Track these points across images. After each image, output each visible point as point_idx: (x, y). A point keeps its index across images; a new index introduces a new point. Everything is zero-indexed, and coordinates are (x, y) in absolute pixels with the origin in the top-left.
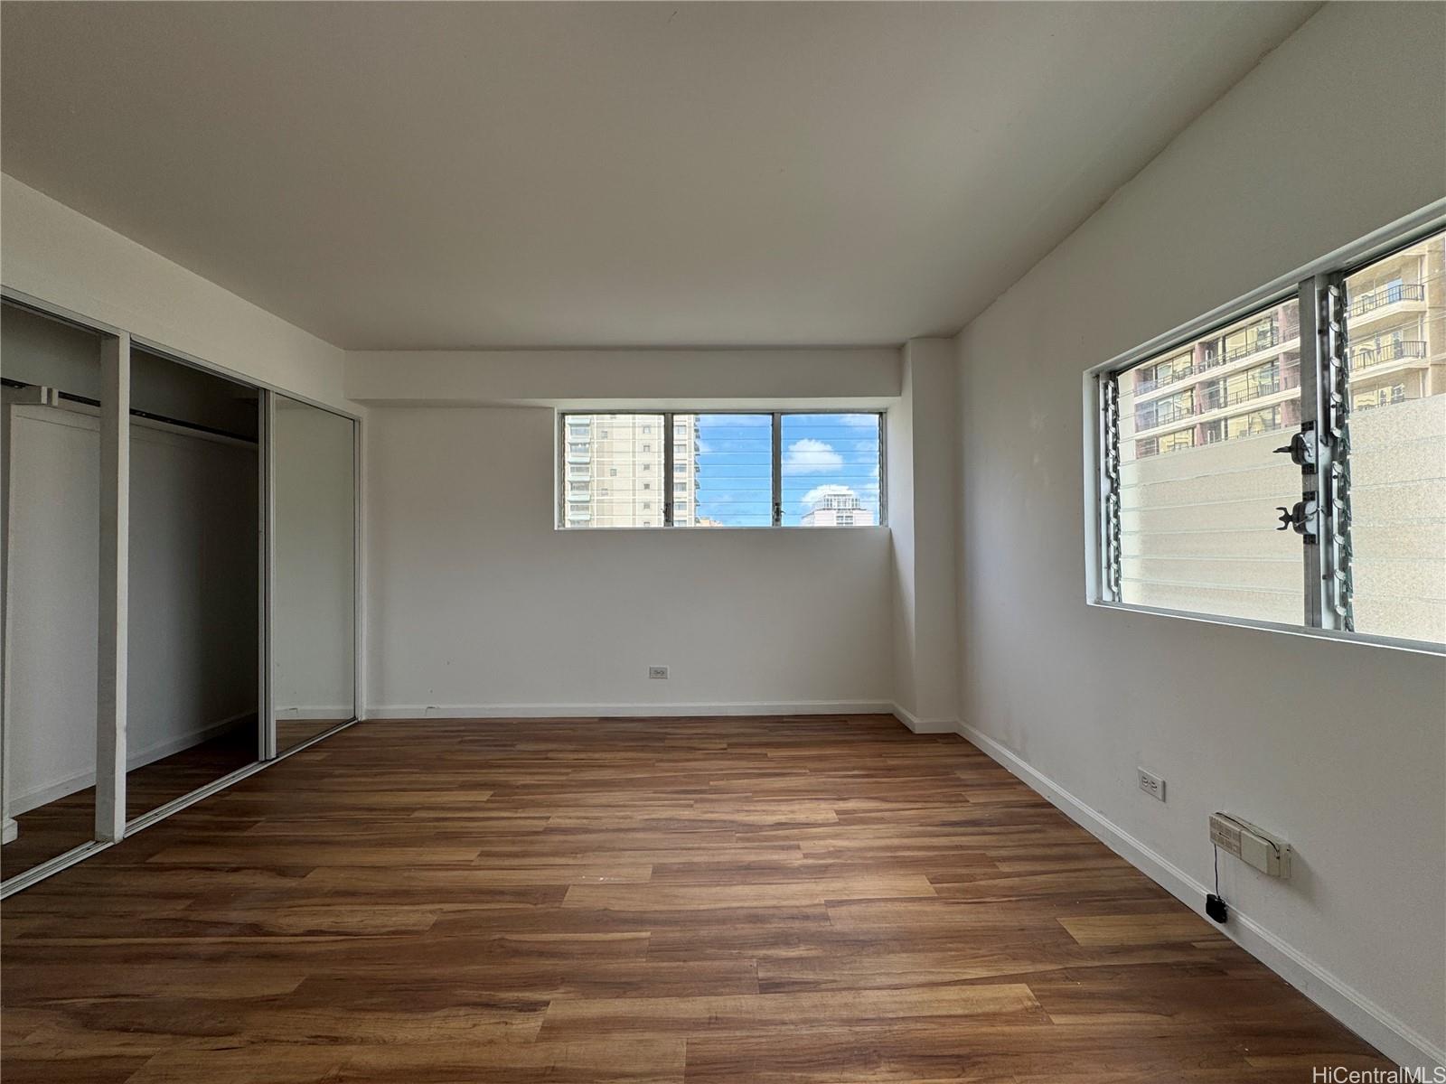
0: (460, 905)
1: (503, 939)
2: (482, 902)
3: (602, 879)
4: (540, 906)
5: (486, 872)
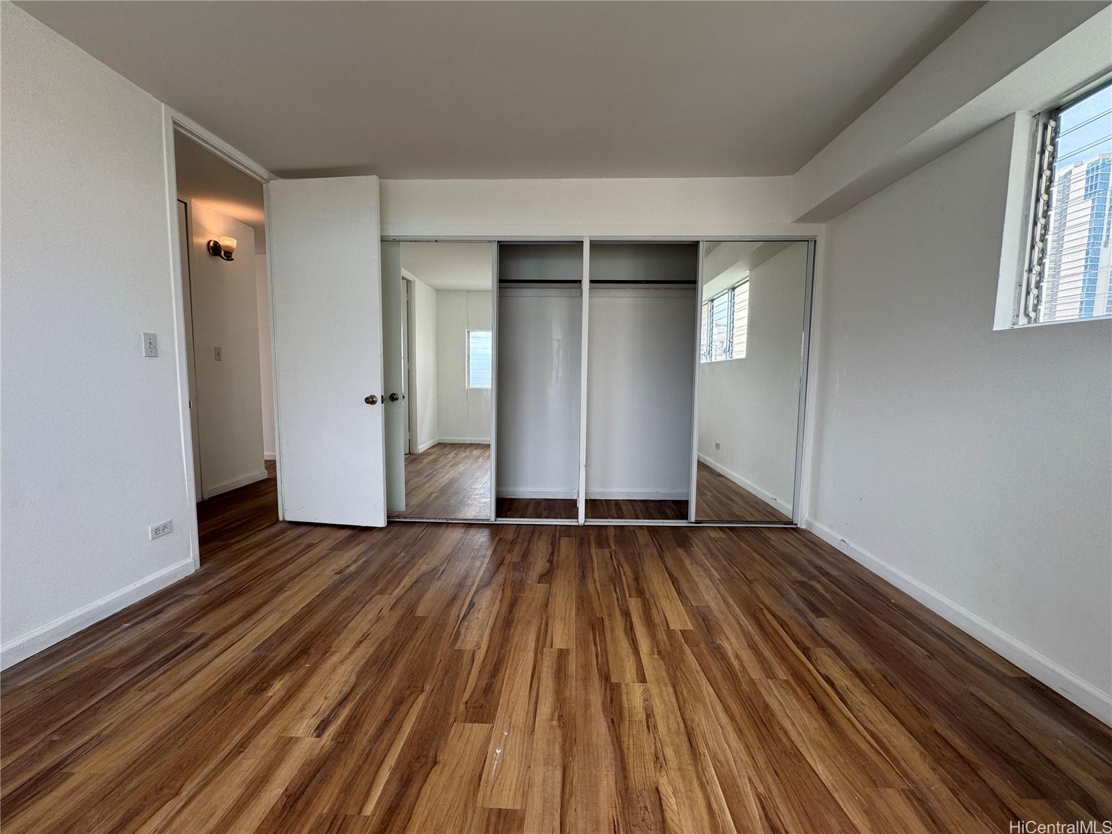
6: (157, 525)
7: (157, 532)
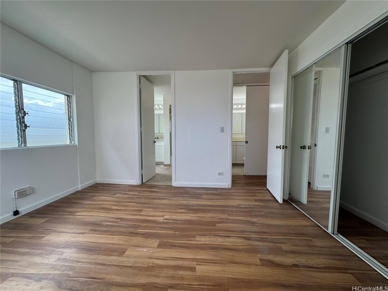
0: (191, 243)
1: (175, 232)
2: (185, 243)
3: (145, 250)
4: (166, 241)
5: (187, 257)
6: (219, 172)
7: (219, 174)
